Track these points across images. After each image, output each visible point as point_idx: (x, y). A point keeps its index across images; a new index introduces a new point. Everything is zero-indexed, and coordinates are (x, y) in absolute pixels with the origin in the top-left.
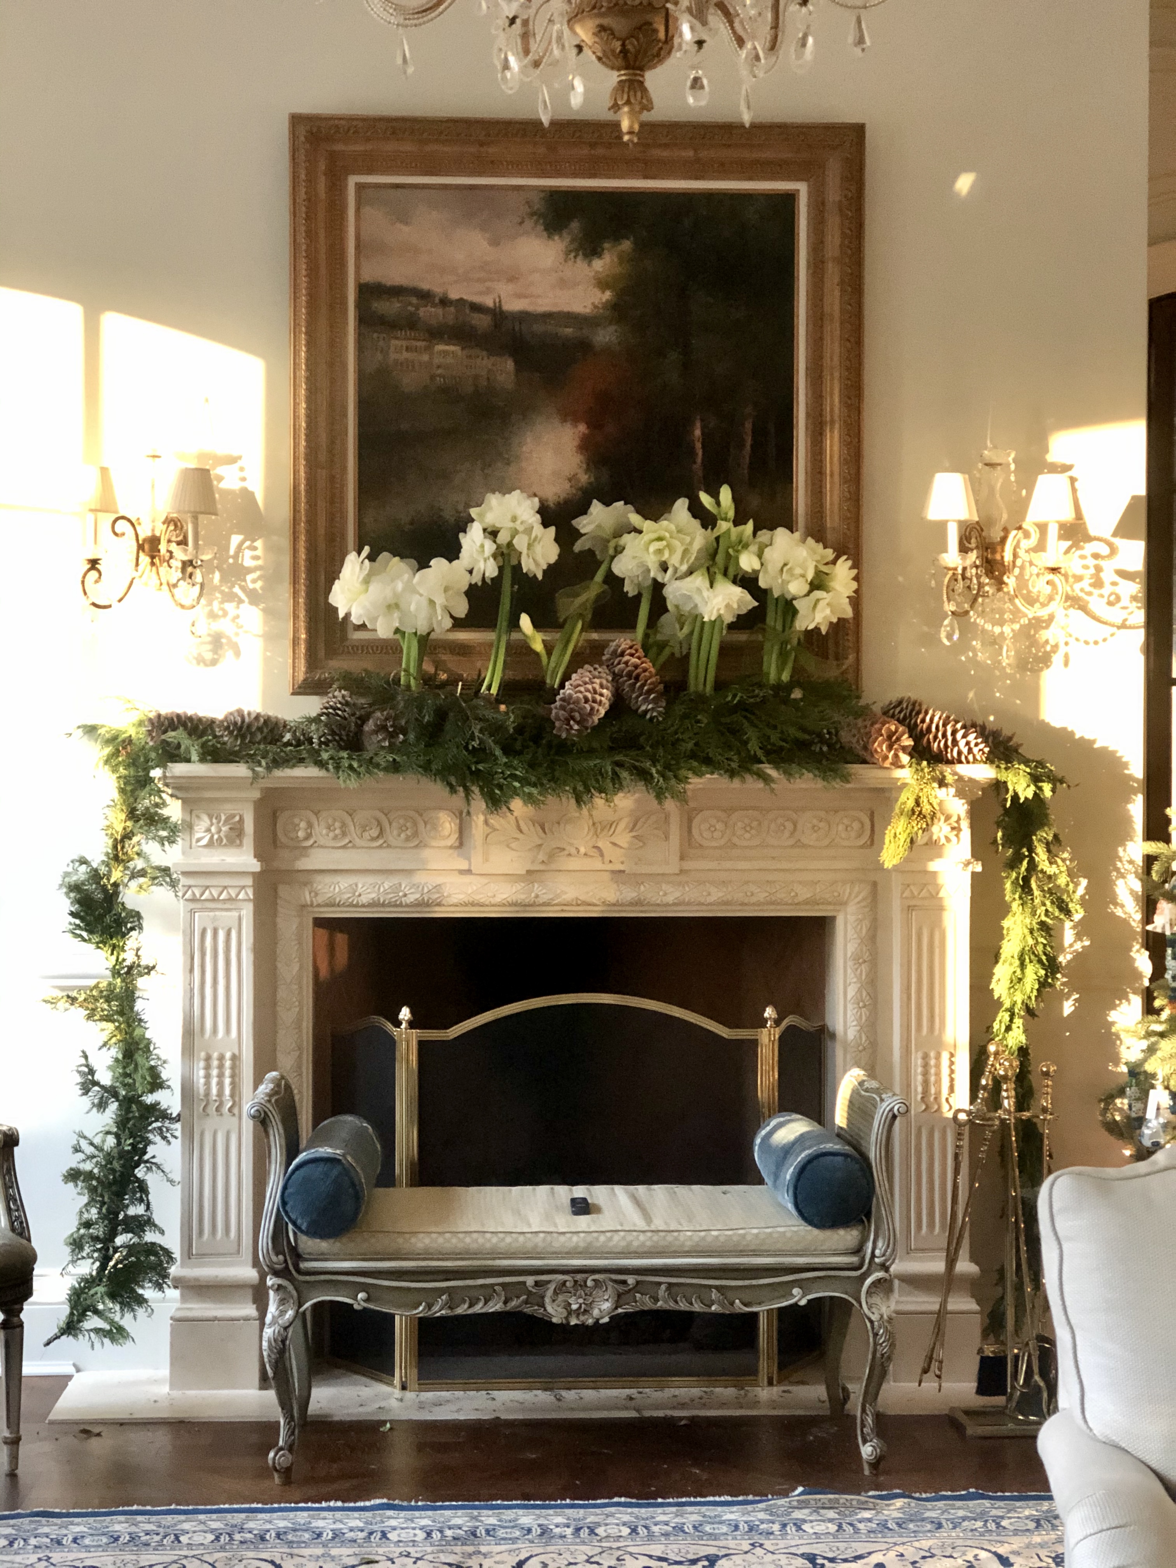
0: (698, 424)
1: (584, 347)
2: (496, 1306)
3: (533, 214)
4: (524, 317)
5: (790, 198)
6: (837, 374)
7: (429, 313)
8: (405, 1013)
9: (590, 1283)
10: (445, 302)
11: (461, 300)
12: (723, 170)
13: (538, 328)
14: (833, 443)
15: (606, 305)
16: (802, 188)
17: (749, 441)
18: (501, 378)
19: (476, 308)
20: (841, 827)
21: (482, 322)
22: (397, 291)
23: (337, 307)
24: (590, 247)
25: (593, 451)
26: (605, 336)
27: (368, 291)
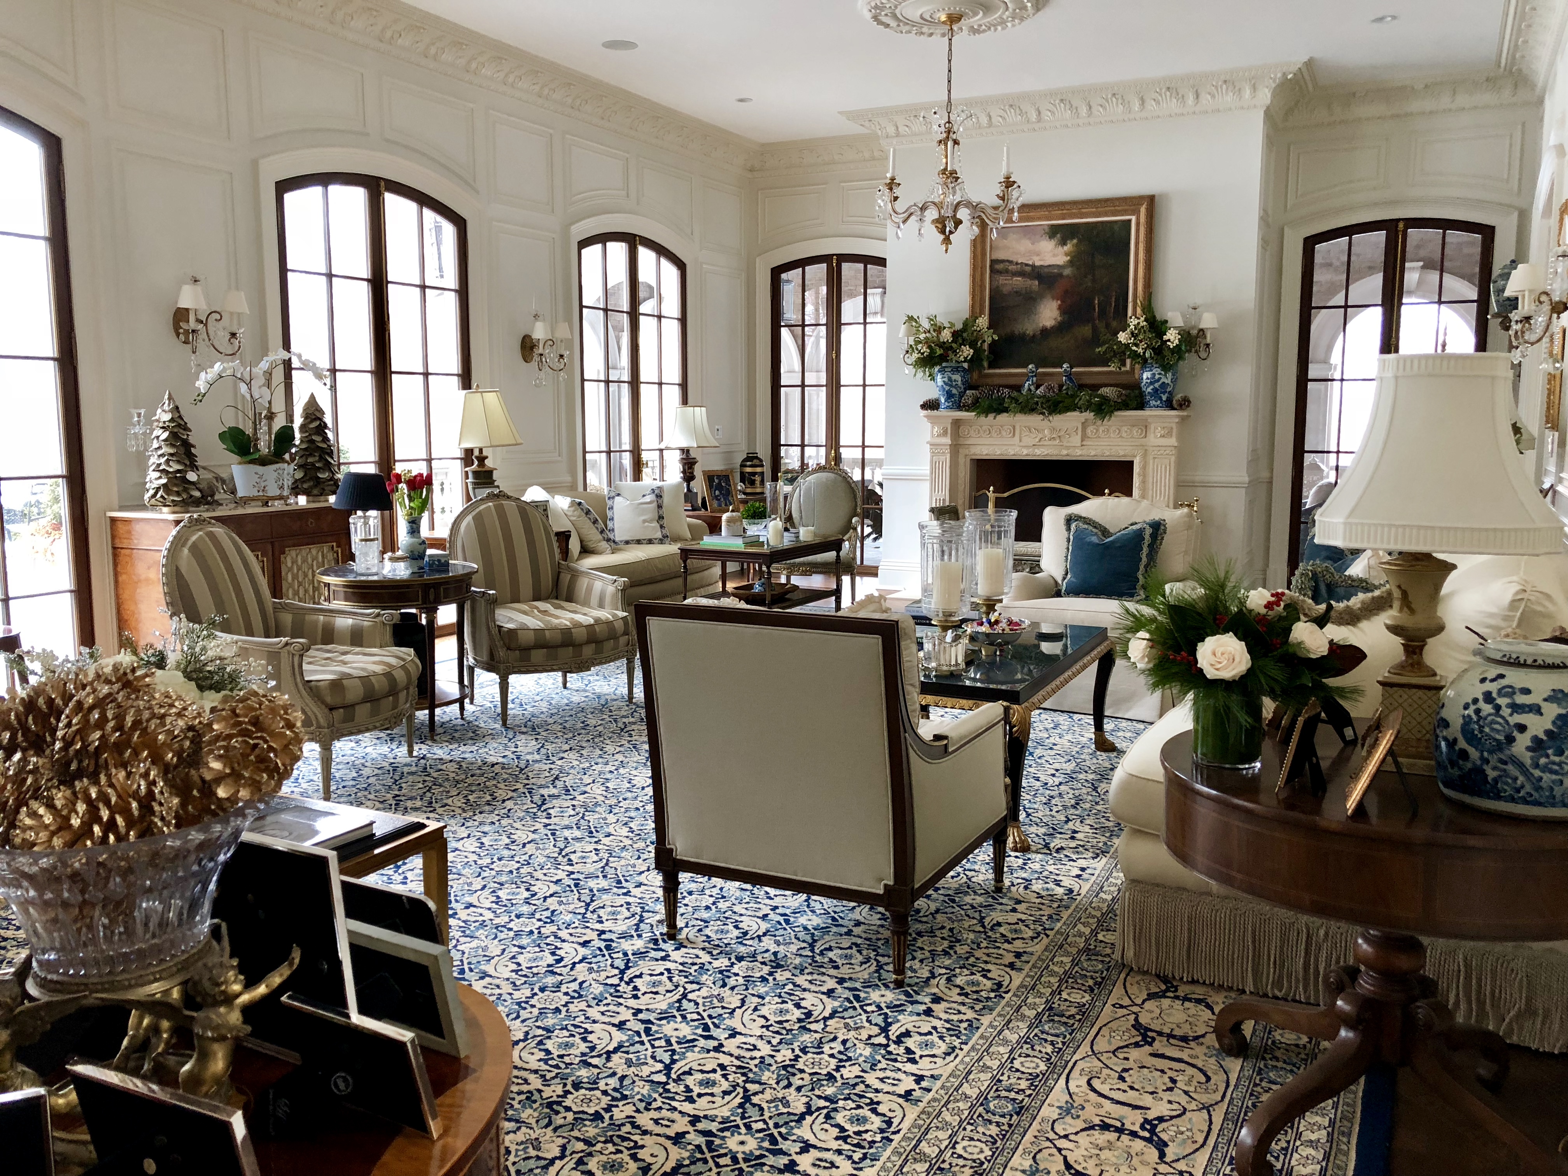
0: (1096, 299)
1: (1060, 275)
3: (1045, 233)
4: (1041, 267)
5: (1130, 221)
7: (1012, 268)
8: (991, 488)
10: (1017, 264)
11: (1022, 263)
12: (1106, 215)
13: (1046, 270)
15: (1068, 261)
16: (1134, 219)
17: (1113, 304)
18: (1034, 287)
19: (1027, 265)
20: (1134, 433)
21: (1028, 269)
22: (1003, 261)
23: (983, 267)
24: (1063, 243)
25: (1062, 309)
26: (1067, 272)
27: (993, 262)
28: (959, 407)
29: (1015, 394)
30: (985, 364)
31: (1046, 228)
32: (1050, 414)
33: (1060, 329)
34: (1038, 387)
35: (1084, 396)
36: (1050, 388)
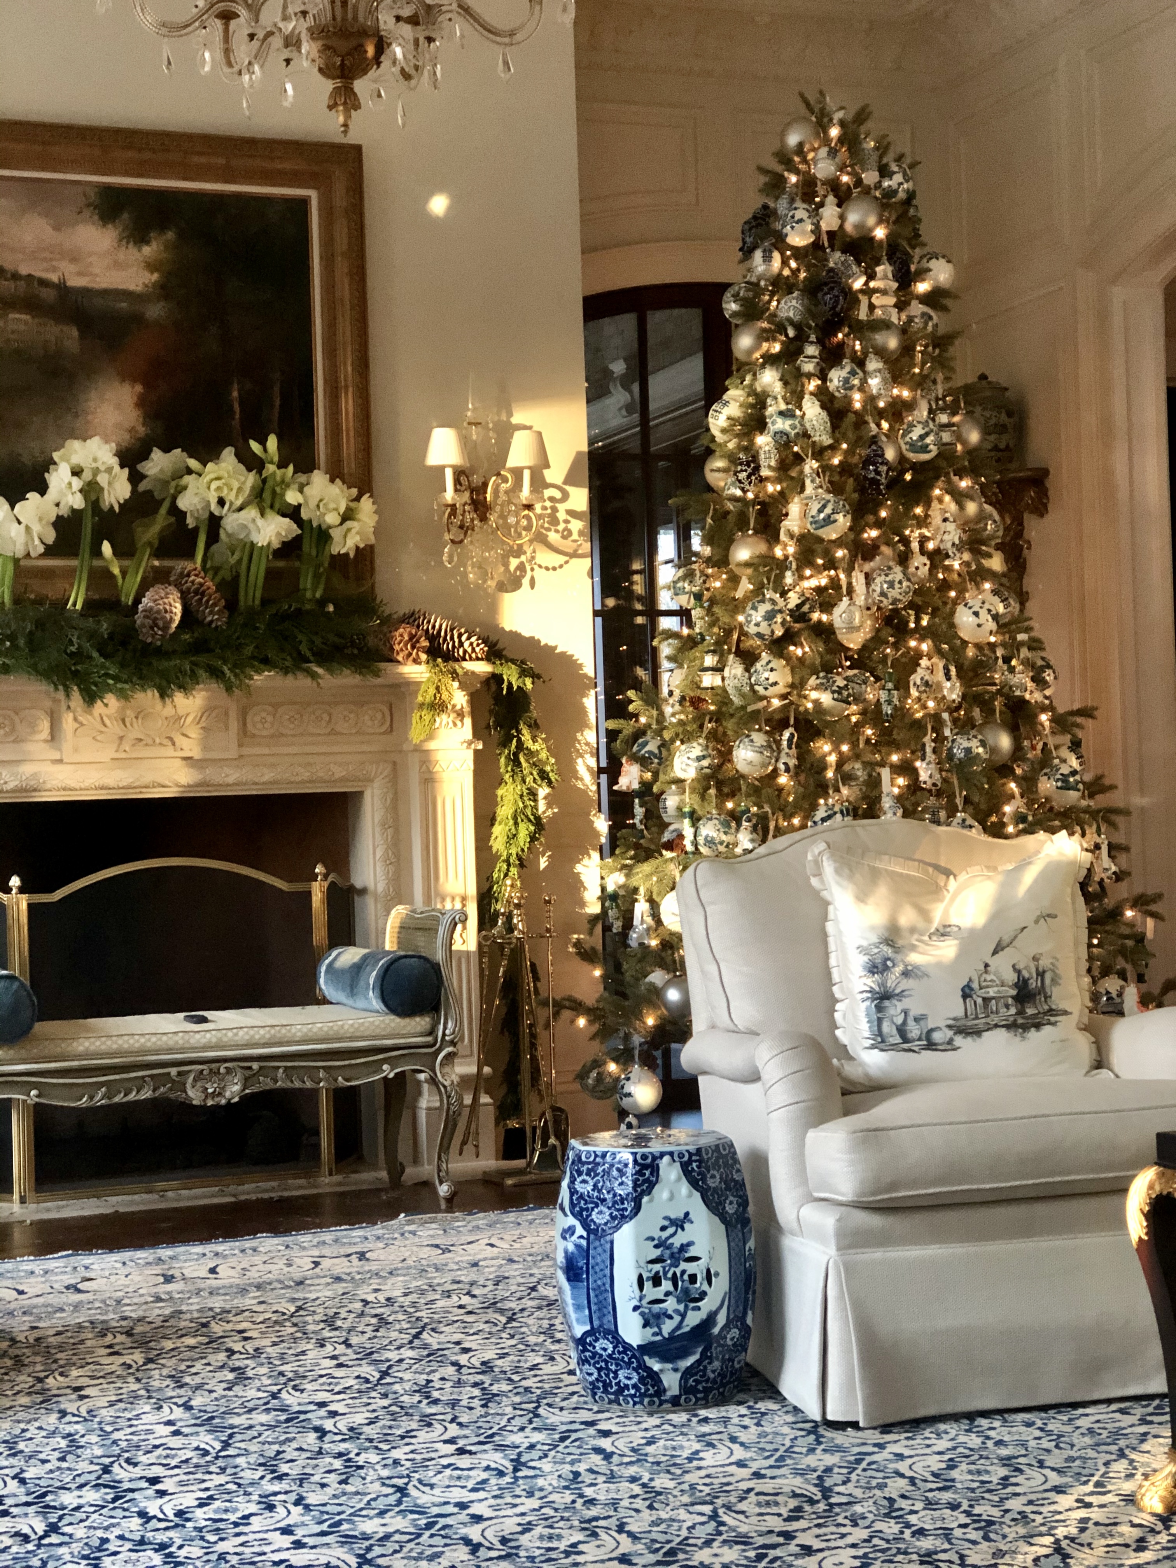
0: (236, 386)
1: (137, 319)
2: (146, 1094)
3: (89, 205)
4: (86, 292)
5: (304, 202)
6: (349, 349)
7: (2, 286)
8: (15, 881)
9: (222, 1070)
10: (16, 276)
11: (30, 275)
12: (249, 177)
13: (97, 301)
14: (348, 404)
15: (154, 285)
16: (313, 195)
17: (278, 403)
18: (68, 343)
19: (43, 283)
20: (367, 718)
21: (49, 295)
24: (139, 237)
26: (155, 311)
31: (92, 194)
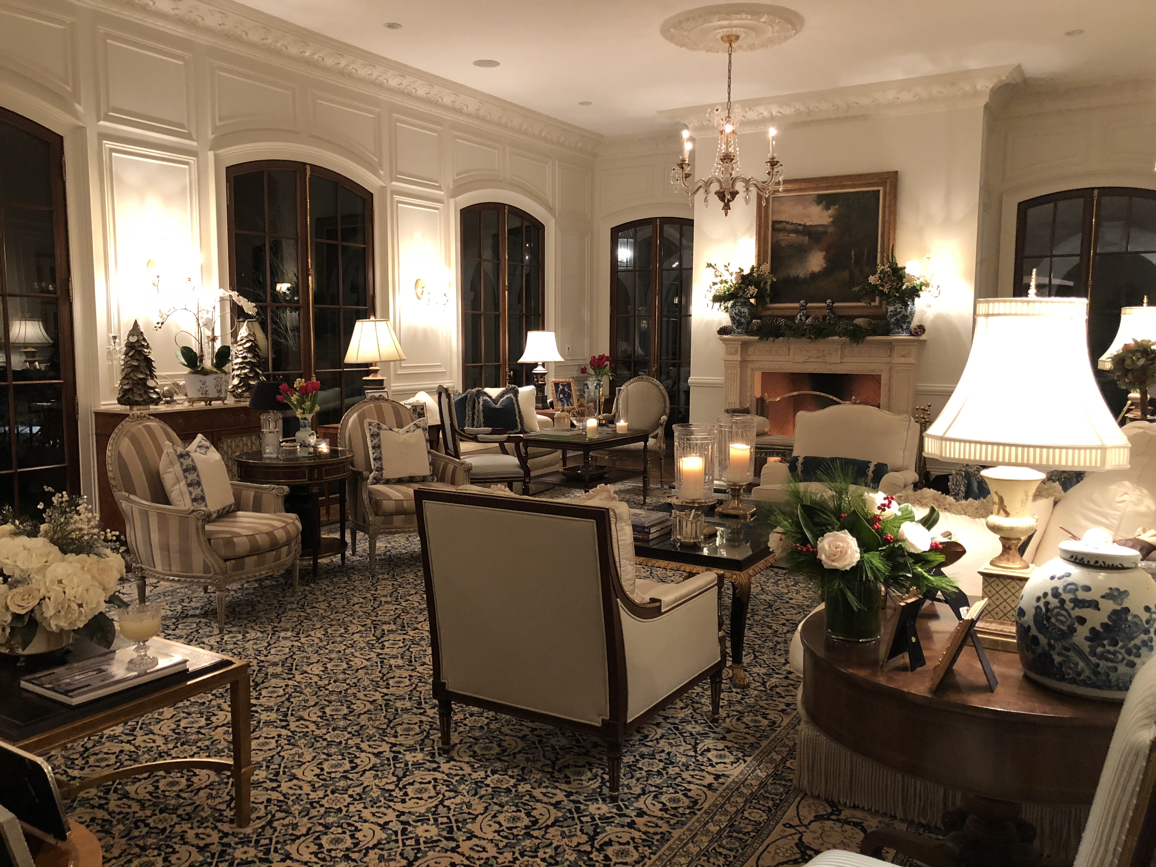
0: (853, 250)
1: (825, 233)
3: (814, 201)
4: (811, 226)
5: (879, 191)
7: (788, 227)
10: (792, 224)
11: (796, 223)
12: (861, 186)
13: (814, 229)
15: (831, 222)
16: (881, 189)
17: (866, 254)
18: (805, 242)
19: (799, 225)
20: (882, 352)
21: (801, 228)
22: (781, 222)
23: (766, 227)
24: (827, 208)
25: (827, 258)
26: (830, 230)
27: (774, 223)
28: (748, 332)
29: (789, 323)
30: (768, 300)
31: (815, 197)
32: (816, 338)
33: (825, 273)
34: (807, 318)
35: (842, 325)
36: (816, 318)
